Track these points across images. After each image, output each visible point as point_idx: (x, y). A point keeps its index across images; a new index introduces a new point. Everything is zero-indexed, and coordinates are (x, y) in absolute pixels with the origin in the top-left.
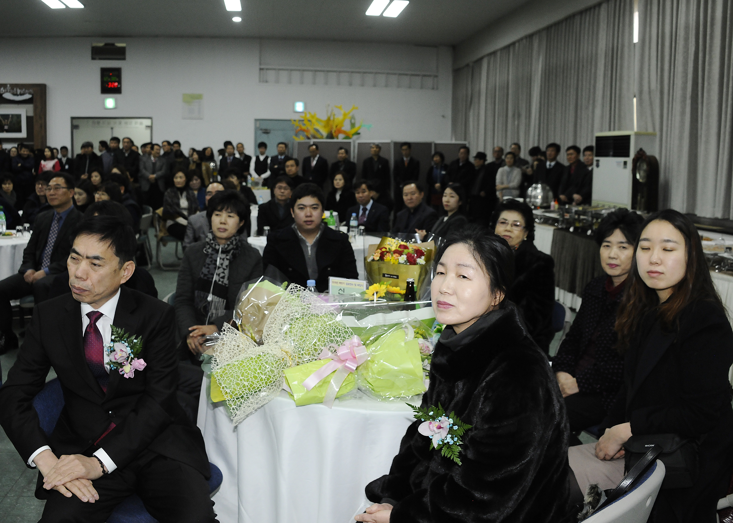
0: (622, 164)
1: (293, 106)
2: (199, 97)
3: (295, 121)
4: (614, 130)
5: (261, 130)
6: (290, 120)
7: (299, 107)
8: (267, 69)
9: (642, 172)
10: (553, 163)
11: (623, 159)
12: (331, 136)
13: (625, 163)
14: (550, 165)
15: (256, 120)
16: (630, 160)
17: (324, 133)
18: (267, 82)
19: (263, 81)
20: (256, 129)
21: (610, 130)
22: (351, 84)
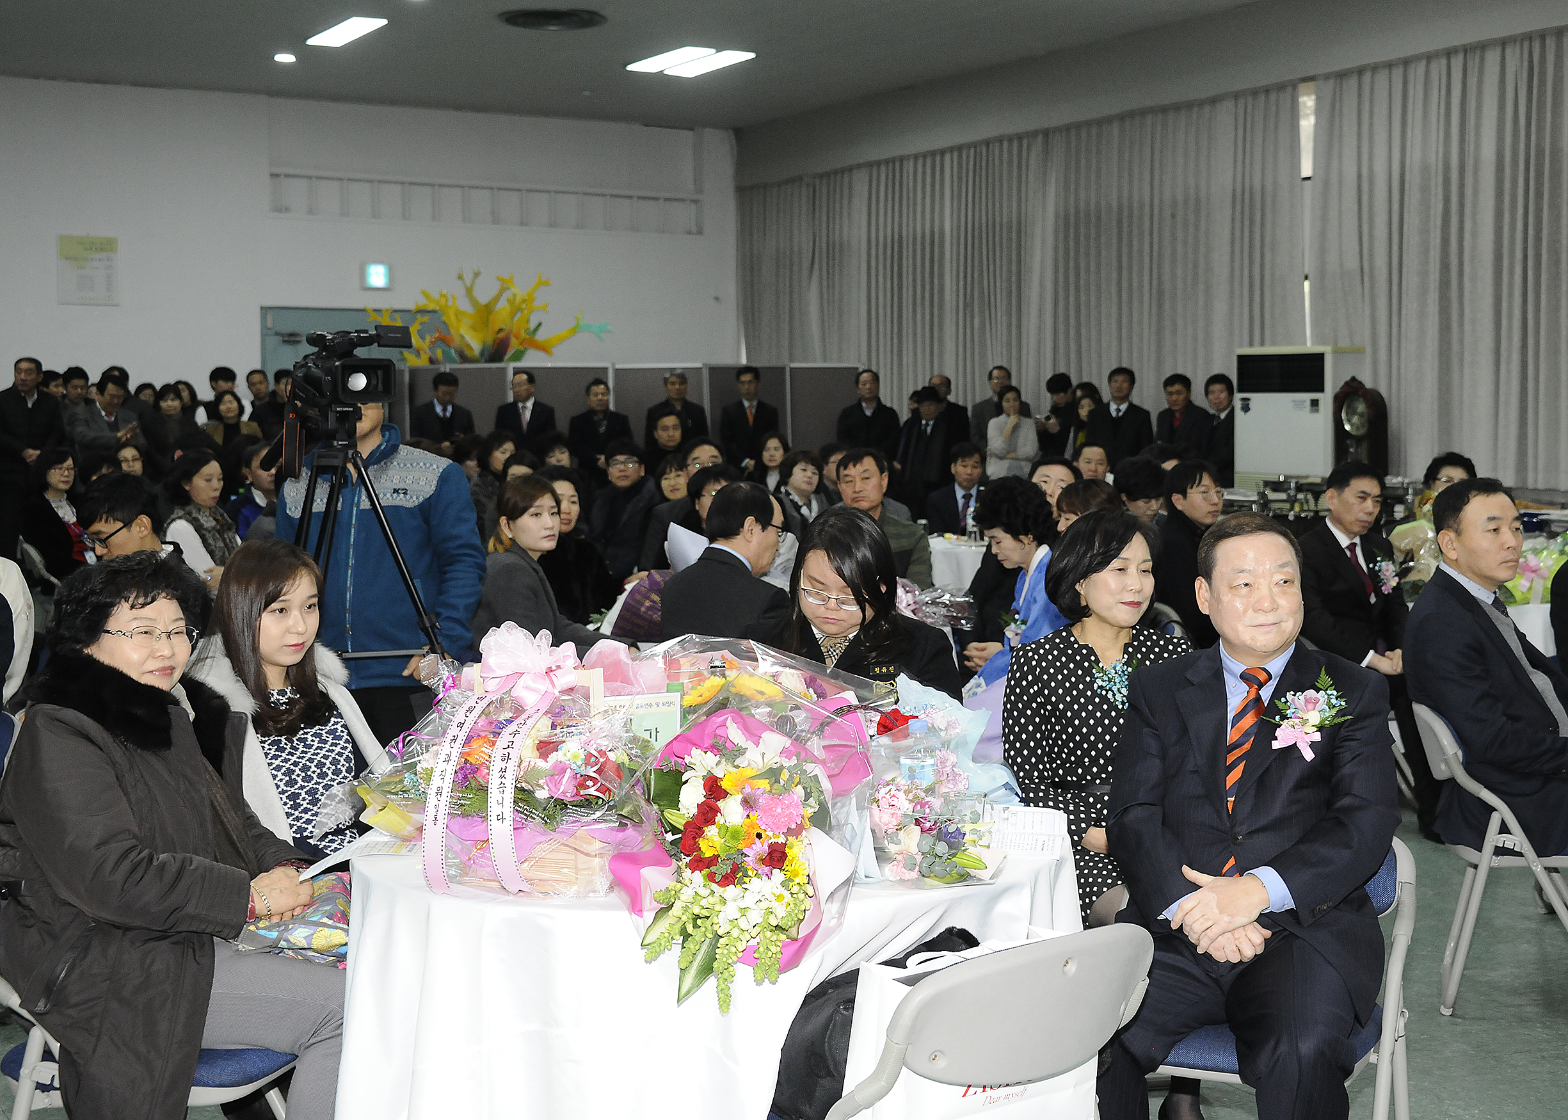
0: (1308, 403)
1: (363, 275)
2: (107, 246)
3: (378, 311)
4: (1262, 344)
5: (277, 334)
6: (364, 310)
7: (377, 276)
8: (287, 176)
9: (1355, 419)
10: (1124, 407)
11: (1307, 397)
12: (497, 351)
13: (1315, 403)
14: (1118, 410)
15: (265, 310)
16: (1326, 399)
17: (475, 344)
18: (287, 209)
19: (280, 211)
20: (265, 332)
21: (1251, 345)
22: (496, 220)
